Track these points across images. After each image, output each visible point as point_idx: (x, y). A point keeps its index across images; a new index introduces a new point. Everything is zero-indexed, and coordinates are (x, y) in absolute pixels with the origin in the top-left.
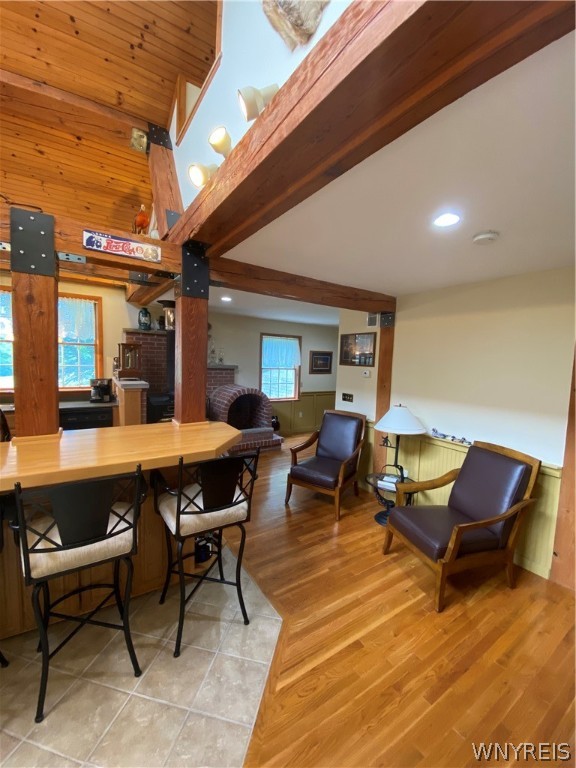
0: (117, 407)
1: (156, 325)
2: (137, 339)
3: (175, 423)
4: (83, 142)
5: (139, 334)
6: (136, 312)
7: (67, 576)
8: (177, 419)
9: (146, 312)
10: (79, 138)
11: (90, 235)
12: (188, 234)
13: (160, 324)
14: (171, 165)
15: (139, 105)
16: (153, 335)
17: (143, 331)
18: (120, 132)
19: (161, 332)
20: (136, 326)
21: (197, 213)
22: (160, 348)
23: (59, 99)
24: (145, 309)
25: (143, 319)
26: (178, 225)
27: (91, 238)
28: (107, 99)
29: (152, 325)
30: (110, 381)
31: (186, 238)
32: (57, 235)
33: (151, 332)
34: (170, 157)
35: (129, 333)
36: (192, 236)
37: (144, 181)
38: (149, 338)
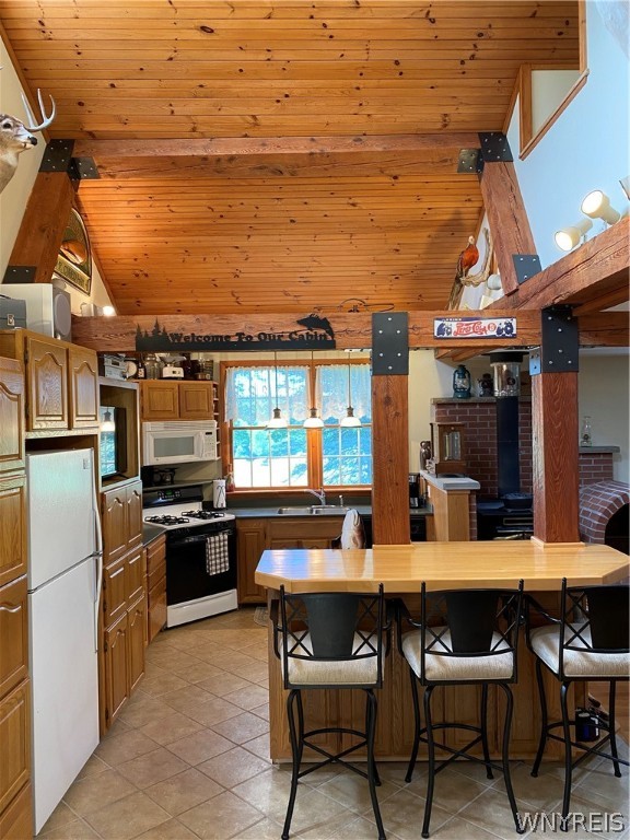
0: (432, 515)
1: (478, 390)
2: (451, 412)
3: (537, 542)
4: (400, 179)
5: (454, 404)
6: (449, 371)
7: (456, 686)
8: (539, 538)
9: (463, 372)
10: (395, 178)
11: (440, 323)
12: (551, 297)
13: (484, 387)
14: (513, 188)
15: (468, 119)
16: (474, 404)
17: (461, 401)
18: (446, 161)
19: (487, 399)
20: (450, 393)
21: (565, 279)
22: (485, 425)
23: (380, 149)
24: (462, 367)
25: (460, 383)
26: (533, 283)
27: (442, 325)
28: (431, 126)
29: (472, 391)
30: (419, 475)
31: (549, 303)
32: (411, 331)
33: (471, 400)
34: (511, 174)
35: (440, 404)
36: (556, 301)
37: (469, 200)
38: (468, 409)
